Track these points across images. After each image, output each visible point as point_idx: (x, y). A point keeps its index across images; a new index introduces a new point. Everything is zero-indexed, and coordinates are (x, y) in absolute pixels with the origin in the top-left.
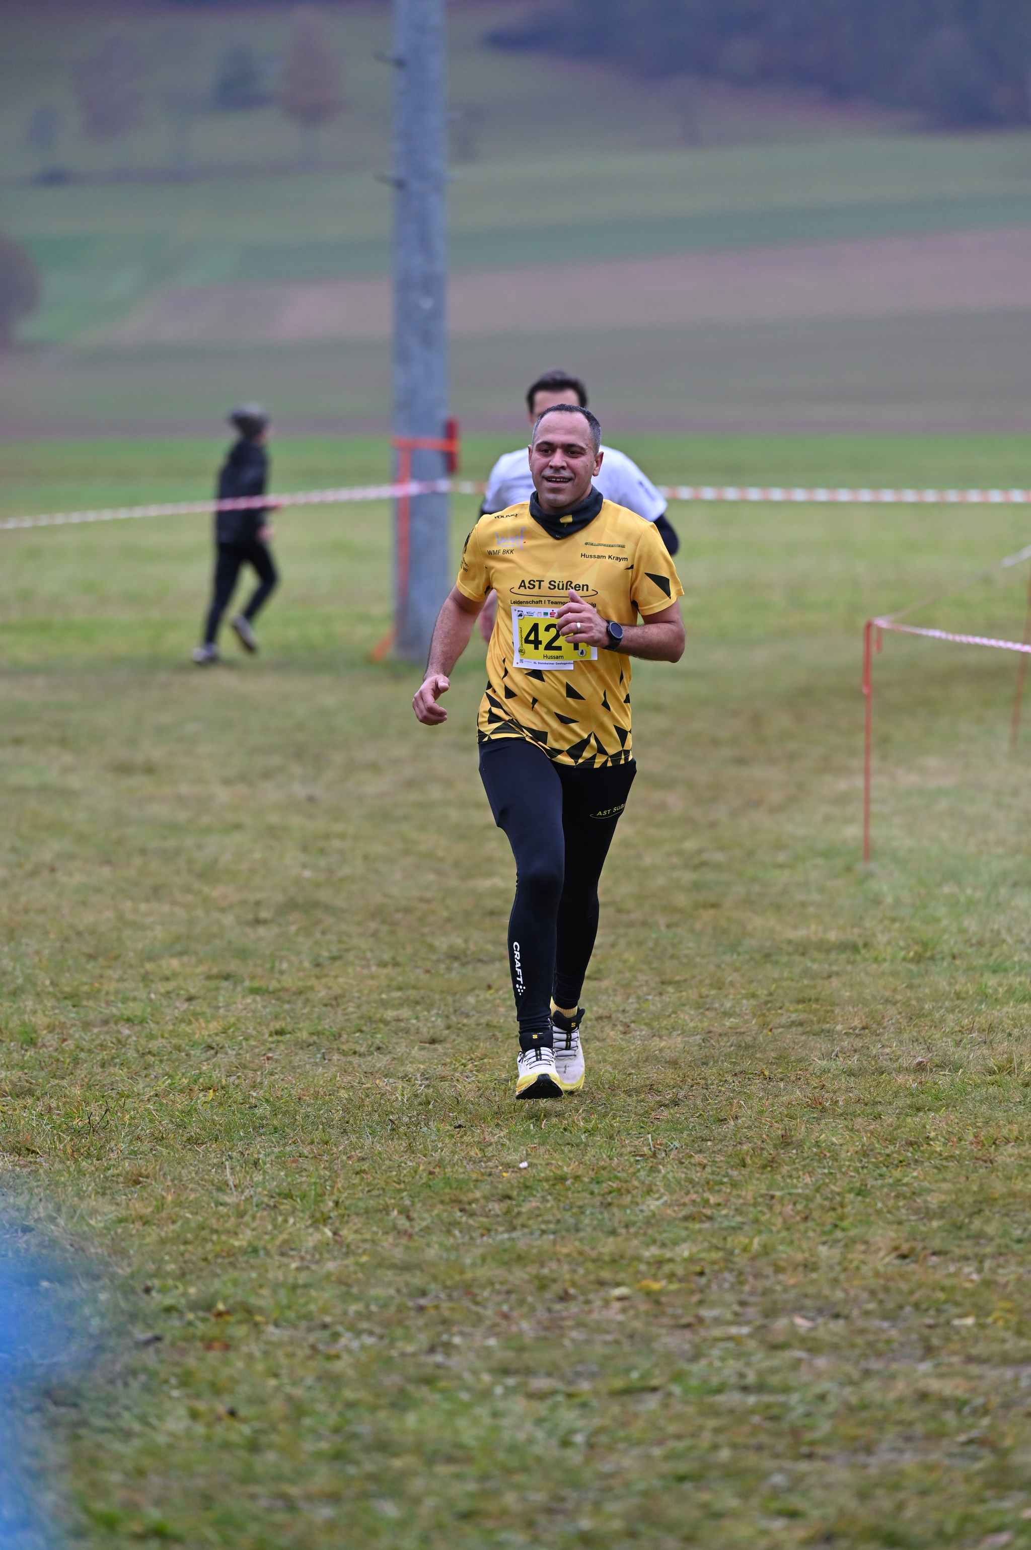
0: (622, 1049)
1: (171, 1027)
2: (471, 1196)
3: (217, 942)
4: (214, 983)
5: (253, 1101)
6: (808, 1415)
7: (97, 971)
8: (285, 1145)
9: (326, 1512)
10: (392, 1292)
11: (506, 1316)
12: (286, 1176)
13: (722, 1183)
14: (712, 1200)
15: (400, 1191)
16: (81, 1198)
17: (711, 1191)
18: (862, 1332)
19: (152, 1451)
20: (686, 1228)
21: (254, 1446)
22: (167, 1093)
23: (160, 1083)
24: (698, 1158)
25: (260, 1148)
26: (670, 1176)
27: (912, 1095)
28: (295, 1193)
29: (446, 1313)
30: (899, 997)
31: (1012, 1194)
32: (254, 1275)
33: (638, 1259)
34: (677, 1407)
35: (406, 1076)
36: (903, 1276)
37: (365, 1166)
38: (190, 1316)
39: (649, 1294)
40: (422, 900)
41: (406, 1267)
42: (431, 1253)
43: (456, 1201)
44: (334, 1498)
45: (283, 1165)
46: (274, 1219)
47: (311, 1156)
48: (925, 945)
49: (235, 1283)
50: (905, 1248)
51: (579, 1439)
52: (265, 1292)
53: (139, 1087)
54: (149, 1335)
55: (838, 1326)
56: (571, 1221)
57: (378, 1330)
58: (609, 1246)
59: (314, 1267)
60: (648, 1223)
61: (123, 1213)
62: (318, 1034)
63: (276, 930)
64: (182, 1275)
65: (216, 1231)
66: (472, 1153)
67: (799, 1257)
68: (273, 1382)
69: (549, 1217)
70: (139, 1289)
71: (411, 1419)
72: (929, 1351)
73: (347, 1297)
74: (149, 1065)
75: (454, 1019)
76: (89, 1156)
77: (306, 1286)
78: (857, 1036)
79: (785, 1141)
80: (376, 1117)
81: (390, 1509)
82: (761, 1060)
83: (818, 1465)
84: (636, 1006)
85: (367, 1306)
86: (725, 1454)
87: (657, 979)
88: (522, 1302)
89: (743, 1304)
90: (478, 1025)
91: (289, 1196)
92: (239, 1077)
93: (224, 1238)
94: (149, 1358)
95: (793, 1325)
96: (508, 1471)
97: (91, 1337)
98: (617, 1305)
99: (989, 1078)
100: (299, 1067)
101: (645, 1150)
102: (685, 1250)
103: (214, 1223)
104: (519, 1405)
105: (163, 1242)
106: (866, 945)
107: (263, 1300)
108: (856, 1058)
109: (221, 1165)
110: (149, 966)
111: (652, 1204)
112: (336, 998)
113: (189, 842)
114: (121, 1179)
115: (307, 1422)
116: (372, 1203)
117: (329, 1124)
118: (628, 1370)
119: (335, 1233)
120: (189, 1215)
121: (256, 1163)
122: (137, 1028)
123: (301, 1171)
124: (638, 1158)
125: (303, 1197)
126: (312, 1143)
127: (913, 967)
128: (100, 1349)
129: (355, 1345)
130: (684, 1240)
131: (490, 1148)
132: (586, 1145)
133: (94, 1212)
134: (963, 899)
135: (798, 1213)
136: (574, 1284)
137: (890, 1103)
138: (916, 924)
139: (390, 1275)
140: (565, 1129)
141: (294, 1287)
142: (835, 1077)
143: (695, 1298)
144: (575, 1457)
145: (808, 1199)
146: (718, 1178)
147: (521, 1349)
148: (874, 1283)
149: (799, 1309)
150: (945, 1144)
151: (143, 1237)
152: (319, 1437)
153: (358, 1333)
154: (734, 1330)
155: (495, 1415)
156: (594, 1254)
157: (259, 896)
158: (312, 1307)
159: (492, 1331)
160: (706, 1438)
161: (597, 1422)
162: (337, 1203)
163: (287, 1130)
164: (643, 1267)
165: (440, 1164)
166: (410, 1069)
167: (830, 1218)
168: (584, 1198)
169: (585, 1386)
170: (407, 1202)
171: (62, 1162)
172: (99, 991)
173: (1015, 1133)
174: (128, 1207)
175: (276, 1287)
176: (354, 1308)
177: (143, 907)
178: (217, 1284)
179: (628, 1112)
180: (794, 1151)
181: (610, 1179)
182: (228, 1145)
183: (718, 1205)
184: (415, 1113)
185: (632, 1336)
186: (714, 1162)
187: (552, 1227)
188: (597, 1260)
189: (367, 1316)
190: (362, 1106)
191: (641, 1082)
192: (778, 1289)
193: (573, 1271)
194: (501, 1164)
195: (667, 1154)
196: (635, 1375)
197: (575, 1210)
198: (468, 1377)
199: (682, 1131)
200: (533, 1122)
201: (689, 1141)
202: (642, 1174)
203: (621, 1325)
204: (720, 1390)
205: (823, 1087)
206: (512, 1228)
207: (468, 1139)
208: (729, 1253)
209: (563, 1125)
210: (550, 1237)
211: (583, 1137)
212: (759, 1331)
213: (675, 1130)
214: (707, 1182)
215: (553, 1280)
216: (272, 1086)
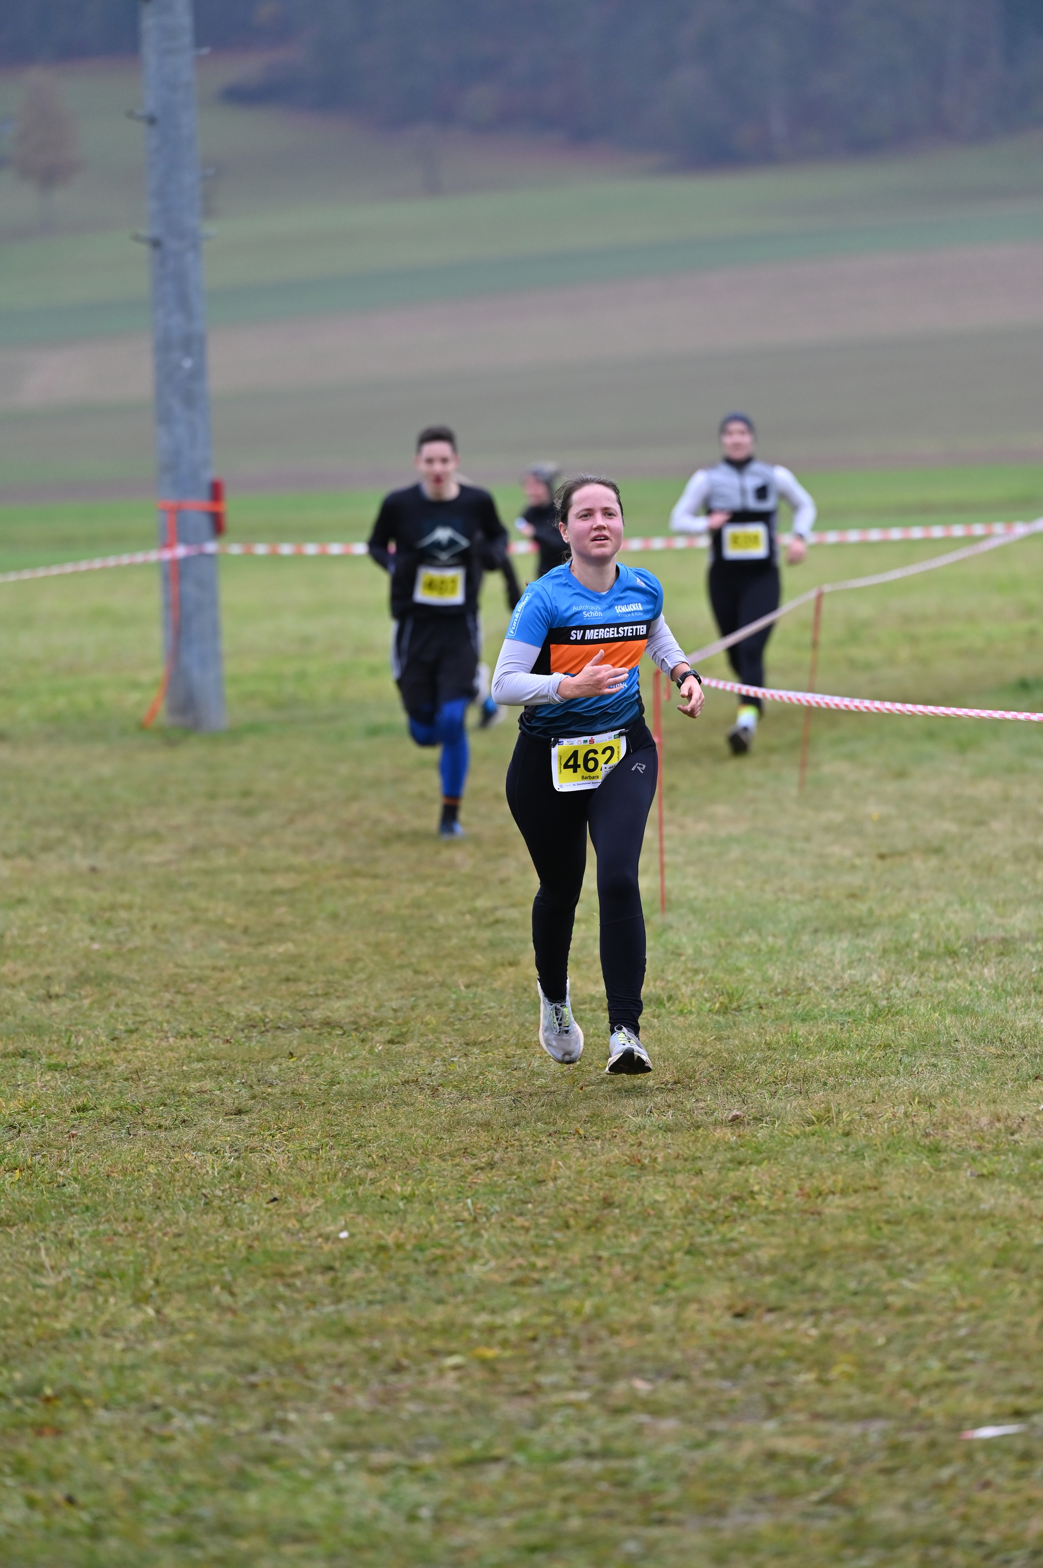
0: (431, 1114)
2: (294, 1268)
3: (10, 1018)
4: (10, 1061)
5: (61, 1180)
6: (656, 1480)
8: (99, 1223)
10: (221, 1369)
11: (340, 1391)
12: (103, 1255)
13: (547, 1246)
14: (540, 1263)
15: (220, 1266)
17: (537, 1254)
18: (704, 1392)
20: (515, 1293)
21: (95, 1534)
24: (519, 1221)
25: (73, 1228)
26: (493, 1240)
27: (732, 1148)
28: (114, 1272)
29: (279, 1390)
30: (709, 1050)
31: (844, 1246)
32: (79, 1358)
33: (469, 1326)
34: (523, 1477)
35: (215, 1148)
36: (739, 1333)
37: (182, 1242)
38: (17, 1402)
39: (484, 1362)
40: (214, 968)
41: (233, 1344)
42: (258, 1329)
43: (280, 1275)
45: (99, 1245)
46: (95, 1300)
47: (125, 1233)
48: (730, 996)
49: (61, 1366)
50: (740, 1306)
52: (92, 1374)
55: (679, 1387)
56: (397, 1291)
57: (211, 1409)
58: (438, 1315)
59: (139, 1347)
60: (477, 1290)
62: (121, 1109)
63: (69, 1005)
64: (6, 1360)
65: (37, 1315)
66: (290, 1225)
67: (633, 1318)
68: (108, 1467)
69: (374, 1287)
71: (253, 1499)
72: (773, 1410)
73: (176, 1377)
75: (258, 1089)
77: (134, 1367)
78: (670, 1090)
79: (607, 1203)
80: (188, 1191)
82: (574, 1119)
83: (670, 1531)
84: (442, 1068)
85: (198, 1384)
86: (575, 1523)
87: (462, 1040)
88: (354, 1375)
89: (580, 1368)
90: (283, 1093)
91: (107, 1275)
92: (44, 1156)
93: (45, 1321)
95: (633, 1391)
96: (357, 1549)
98: (452, 1375)
99: (808, 1129)
100: (104, 1143)
101: (466, 1215)
102: (516, 1316)
103: (34, 1307)
104: (360, 1481)
106: (671, 998)
107: (91, 1383)
108: (671, 1112)
109: (35, 1247)
111: (477, 1270)
112: (136, 1072)
115: (148, 1506)
116: (192, 1280)
117: (139, 1201)
118: (469, 1440)
119: (158, 1311)
120: (7, 1299)
121: (71, 1244)
123: (116, 1249)
124: (459, 1224)
125: (121, 1277)
126: (126, 1220)
127: (720, 1018)
129: (189, 1425)
130: (514, 1306)
131: (308, 1219)
132: (405, 1212)
134: (764, 948)
135: (627, 1273)
136: (406, 1355)
137: (711, 1158)
138: (718, 974)
139: (218, 1352)
140: (382, 1197)
141: (121, 1369)
142: (651, 1133)
143: (531, 1364)
144: (422, 1532)
145: (637, 1258)
146: (542, 1241)
147: (358, 1424)
148: (710, 1341)
149: (638, 1372)
150: (771, 1198)
152: (159, 1520)
153: (191, 1413)
154: (573, 1396)
155: (339, 1491)
156: (424, 1323)
157: (49, 970)
158: (142, 1389)
159: (328, 1405)
160: (554, 1509)
161: (442, 1494)
162: (157, 1282)
163: (99, 1208)
164: (475, 1335)
165: (257, 1237)
166: (217, 1141)
167: (660, 1277)
168: (408, 1267)
169: (427, 1458)
173: (840, 1185)
175: (102, 1369)
176: (184, 1388)
178: (42, 1369)
179: (444, 1177)
180: (617, 1211)
181: (433, 1246)
182: (41, 1226)
183: (545, 1269)
184: (227, 1186)
185: (470, 1406)
186: (537, 1225)
187: (379, 1297)
188: (428, 1329)
189: (198, 1395)
190: (172, 1180)
191: (455, 1146)
192: (614, 1350)
193: (404, 1342)
194: (320, 1235)
195: (488, 1219)
196: (476, 1446)
197: (401, 1279)
198: (306, 1454)
199: (501, 1194)
200: (348, 1191)
201: (509, 1204)
202: (465, 1240)
203: (458, 1395)
204: (564, 1457)
205: (640, 1144)
206: (338, 1300)
207: (284, 1211)
208: (561, 1317)
209: (379, 1193)
210: (378, 1307)
211: (401, 1204)
212: (599, 1396)
213: (494, 1193)
214: (532, 1246)
215: (384, 1352)
216: (79, 1164)
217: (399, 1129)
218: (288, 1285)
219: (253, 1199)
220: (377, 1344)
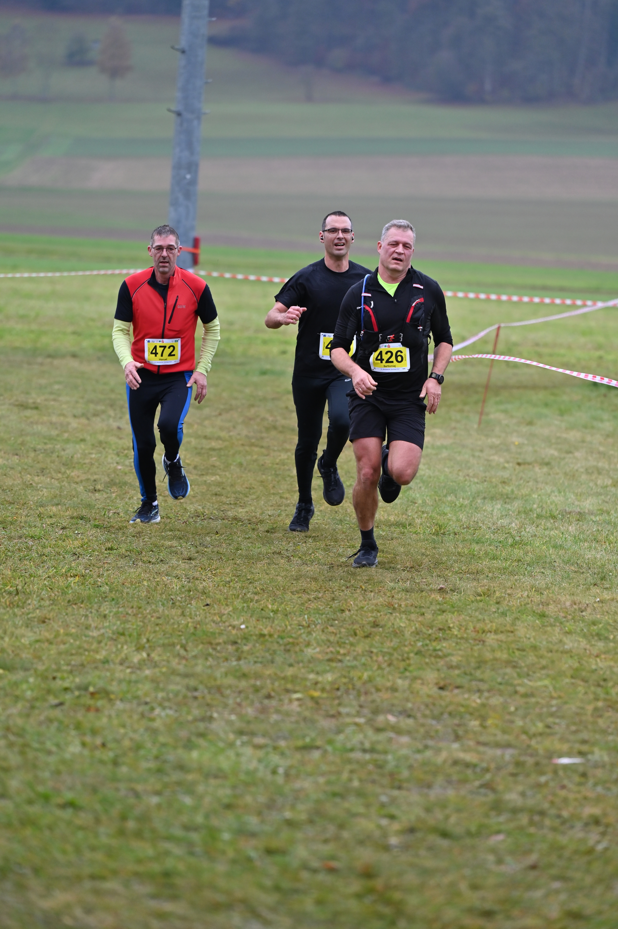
0: (287, 570)
1: (54, 542)
2: (217, 641)
3: (75, 499)
4: (75, 521)
5: (99, 584)
6: (397, 767)
7: (14, 511)
8: (119, 607)
9: (155, 800)
10: (179, 687)
11: (239, 705)
12: (121, 624)
13: (345, 643)
14: (342, 651)
15: (180, 636)
16: (16, 628)
17: (340, 647)
18: (423, 725)
19: (63, 762)
20: (329, 665)
21: (115, 763)
22: (54, 576)
23: (50, 570)
25: (105, 608)
26: (318, 637)
27: (439, 604)
28: (126, 633)
29: (209, 701)
30: (428, 553)
31: (495, 659)
32: (108, 674)
33: (306, 679)
34: (331, 758)
35: (177, 576)
36: (441, 697)
37: (160, 621)
38: (77, 693)
39: (312, 698)
41: (186, 676)
42: (199, 669)
43: (211, 643)
44: (158, 793)
45: (118, 619)
46: (116, 646)
47: (132, 614)
48: (440, 527)
49: (99, 677)
50: (442, 684)
51: (281, 771)
52: (115, 683)
53: (40, 572)
54: (56, 701)
55: (410, 721)
56: (269, 658)
57: (174, 707)
58: (290, 672)
59: (138, 672)
60: (310, 662)
61: (38, 638)
62: (130, 551)
63: (105, 496)
64: (71, 672)
65: (86, 650)
66: (215, 619)
67: (389, 684)
68: (122, 731)
69: (258, 654)
70: (51, 677)
71: (195, 754)
72: (457, 738)
73: (157, 689)
74: (44, 561)
75: (200, 548)
76: (18, 606)
77: (136, 682)
78: (408, 571)
79: (375, 625)
80: (164, 596)
81: (188, 801)
83: (404, 792)
84: (292, 548)
85: (168, 694)
86: (356, 783)
88: (247, 698)
89: (361, 706)
90: (213, 552)
91: (123, 634)
92: (91, 571)
93: (91, 654)
94: (57, 713)
95: (387, 720)
96: (247, 784)
97: (27, 701)
98: (296, 703)
99: (478, 598)
100: (121, 567)
101: (304, 623)
102: (329, 677)
103: (86, 646)
104: (248, 751)
105: (60, 653)
106: (410, 524)
107: (114, 687)
108: (408, 582)
109: (86, 616)
110: (41, 510)
111: (309, 651)
112: (139, 533)
113: (58, 447)
114: (36, 620)
115: (142, 752)
116: (166, 641)
117: (139, 598)
118: (304, 737)
119: (148, 655)
120: (72, 641)
121: (105, 616)
122: (37, 542)
123: (127, 621)
124: (301, 627)
125: (130, 636)
126: (132, 607)
127: (435, 537)
128: (33, 707)
130: (328, 671)
131: (224, 617)
132: (274, 618)
133: (23, 636)
134: (457, 503)
135: (385, 661)
136: (273, 690)
137: (429, 608)
138: (434, 515)
139: (178, 679)
140: (262, 609)
141: (130, 682)
142: (399, 592)
143: (336, 702)
144: (280, 780)
145: (391, 654)
146: (343, 640)
147: (249, 722)
148: (426, 700)
149: (390, 712)
150: (459, 631)
151: (49, 650)
152: (147, 760)
153: (164, 708)
154: (357, 720)
155: (238, 755)
156: (282, 675)
157: (95, 477)
158: (140, 693)
159: (232, 711)
160: (345, 776)
161: (289, 762)
162: (148, 641)
163: (120, 600)
164: (308, 684)
165: (199, 623)
166: (178, 572)
167: (402, 665)
168: (275, 647)
169: (282, 743)
170: (184, 642)
171: (4, 608)
172: (16, 521)
173: (494, 628)
174: (40, 634)
175: (120, 681)
176: (160, 695)
177: (36, 479)
178: (89, 678)
179: (293, 602)
180: (381, 629)
181: (288, 637)
182: (90, 606)
183: (344, 655)
184: (183, 596)
185: (305, 719)
186: (340, 632)
187: (260, 660)
188: (284, 678)
189: (169, 700)
190: (155, 590)
191: (299, 588)
192: (378, 700)
193: (273, 684)
194: (230, 625)
195: (316, 626)
196: (308, 740)
197: (271, 652)
198: (222, 735)
199: (322, 614)
200: (245, 605)
201: (326, 620)
202: (304, 636)
203: (299, 713)
204: (352, 750)
205: (393, 597)
206: (239, 659)
207: (212, 611)
208: (351, 679)
209: (261, 607)
210: (259, 665)
211: (272, 614)
212: (370, 722)
213: (319, 614)
214: (338, 642)
215: (262, 688)
216: (109, 576)
217: (271, 577)
218: (214, 649)
219: (197, 604)
220: (258, 683)
